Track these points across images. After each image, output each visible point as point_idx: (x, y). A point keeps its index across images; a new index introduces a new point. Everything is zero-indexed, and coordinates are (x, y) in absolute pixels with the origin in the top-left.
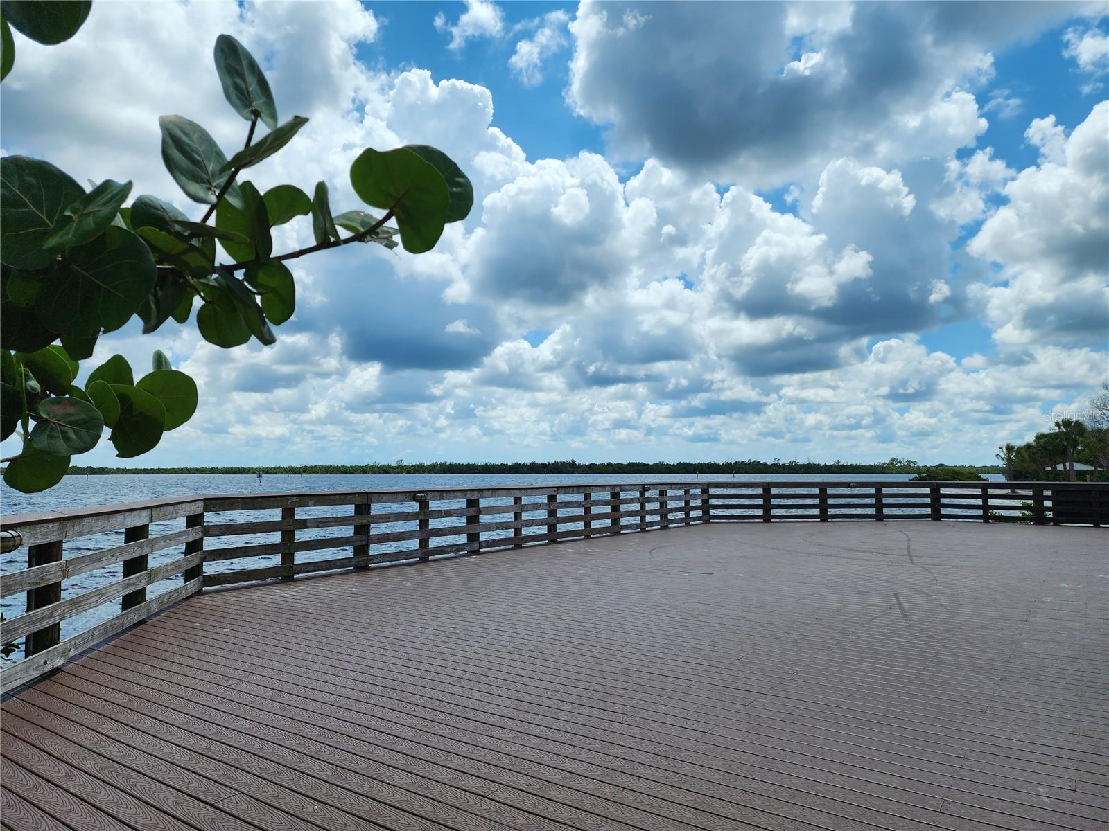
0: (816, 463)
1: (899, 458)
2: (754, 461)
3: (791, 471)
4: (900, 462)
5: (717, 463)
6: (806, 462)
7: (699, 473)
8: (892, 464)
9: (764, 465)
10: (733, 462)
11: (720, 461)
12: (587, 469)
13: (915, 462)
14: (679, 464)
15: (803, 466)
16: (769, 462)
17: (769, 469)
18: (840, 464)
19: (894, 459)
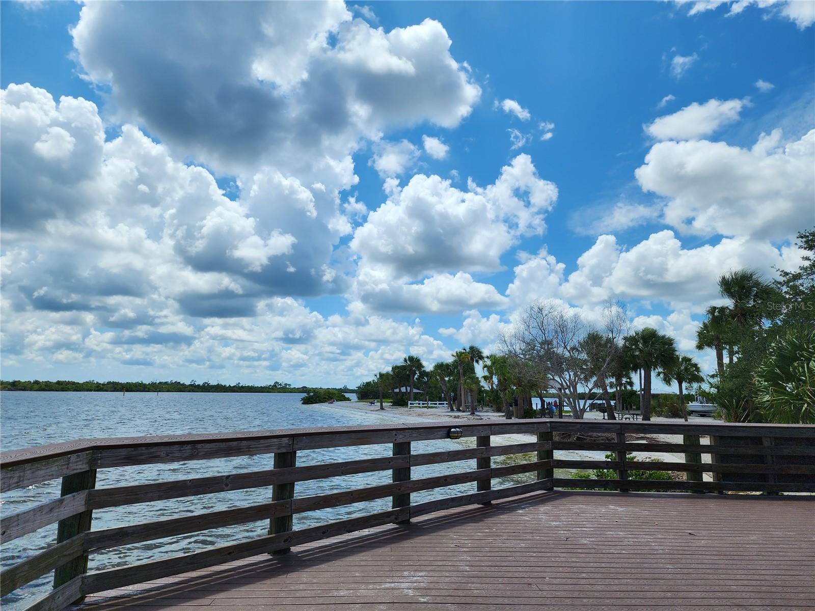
0: (223, 384)
1: (280, 382)
2: (176, 382)
3: (203, 390)
4: (281, 385)
5: (144, 382)
6: (216, 384)
7: (126, 391)
8: (276, 386)
9: (183, 385)
10: (158, 382)
11: (147, 381)
12: (9, 387)
13: (289, 385)
14: (109, 383)
15: (213, 387)
16: (188, 383)
17: (187, 389)
18: (240, 385)
19: (276, 383)
